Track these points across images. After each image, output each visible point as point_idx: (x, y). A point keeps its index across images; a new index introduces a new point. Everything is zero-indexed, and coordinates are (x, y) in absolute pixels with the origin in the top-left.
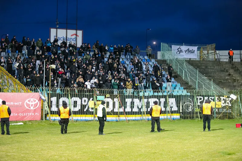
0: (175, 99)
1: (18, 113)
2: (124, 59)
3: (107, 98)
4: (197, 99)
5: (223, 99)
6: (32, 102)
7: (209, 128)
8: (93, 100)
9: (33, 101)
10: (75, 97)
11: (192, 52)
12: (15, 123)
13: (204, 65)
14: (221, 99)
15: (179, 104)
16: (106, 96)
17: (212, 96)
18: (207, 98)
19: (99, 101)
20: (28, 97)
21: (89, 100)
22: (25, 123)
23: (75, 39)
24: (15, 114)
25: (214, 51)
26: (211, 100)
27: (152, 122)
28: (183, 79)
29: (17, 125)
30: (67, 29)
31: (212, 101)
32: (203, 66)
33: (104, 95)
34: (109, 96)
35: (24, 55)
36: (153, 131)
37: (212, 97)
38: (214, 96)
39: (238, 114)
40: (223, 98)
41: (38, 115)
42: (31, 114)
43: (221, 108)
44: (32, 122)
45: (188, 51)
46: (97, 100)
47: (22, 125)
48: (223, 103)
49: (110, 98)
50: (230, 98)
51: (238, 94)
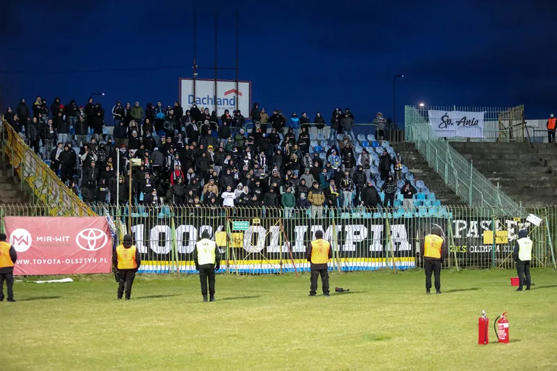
0: (404, 226)
1: (63, 259)
2: (322, 142)
3: (255, 225)
4: (454, 225)
5: (512, 225)
6: (92, 235)
7: (438, 287)
8: (223, 230)
9: (94, 234)
10: (184, 224)
11: (474, 123)
12: (56, 279)
13: (496, 151)
14: (506, 224)
15: (414, 236)
16: (251, 221)
17: (486, 219)
18: (476, 222)
19: (238, 232)
20: (85, 225)
21: (215, 229)
22: (77, 278)
23: (234, 99)
24: (56, 262)
25: (521, 122)
26: (484, 227)
27: (312, 276)
28: (446, 182)
29: (58, 283)
30: (216, 81)
31: (487, 229)
32: (494, 154)
33: (248, 220)
34: (259, 222)
35: (107, 137)
36: (313, 293)
37: (487, 222)
38: (490, 219)
39: (546, 258)
40: (512, 222)
41: (105, 262)
42: (90, 260)
43: (507, 244)
44: (92, 276)
45: (464, 122)
46: (233, 229)
47: (69, 282)
48: (512, 234)
49: (262, 225)
50: (528, 222)
51: (544, 213)
